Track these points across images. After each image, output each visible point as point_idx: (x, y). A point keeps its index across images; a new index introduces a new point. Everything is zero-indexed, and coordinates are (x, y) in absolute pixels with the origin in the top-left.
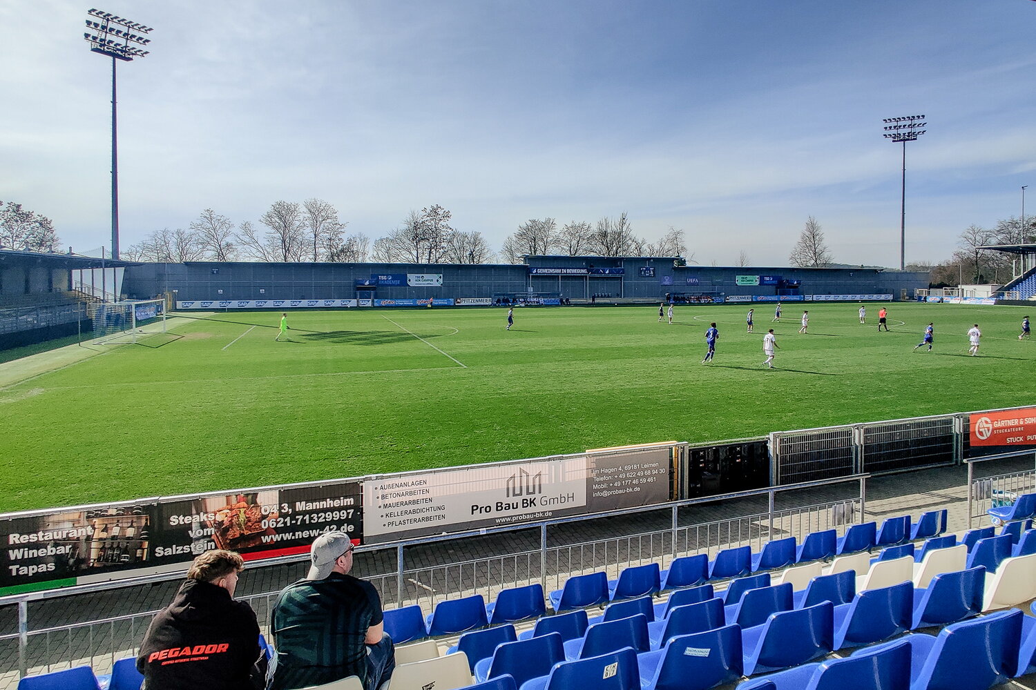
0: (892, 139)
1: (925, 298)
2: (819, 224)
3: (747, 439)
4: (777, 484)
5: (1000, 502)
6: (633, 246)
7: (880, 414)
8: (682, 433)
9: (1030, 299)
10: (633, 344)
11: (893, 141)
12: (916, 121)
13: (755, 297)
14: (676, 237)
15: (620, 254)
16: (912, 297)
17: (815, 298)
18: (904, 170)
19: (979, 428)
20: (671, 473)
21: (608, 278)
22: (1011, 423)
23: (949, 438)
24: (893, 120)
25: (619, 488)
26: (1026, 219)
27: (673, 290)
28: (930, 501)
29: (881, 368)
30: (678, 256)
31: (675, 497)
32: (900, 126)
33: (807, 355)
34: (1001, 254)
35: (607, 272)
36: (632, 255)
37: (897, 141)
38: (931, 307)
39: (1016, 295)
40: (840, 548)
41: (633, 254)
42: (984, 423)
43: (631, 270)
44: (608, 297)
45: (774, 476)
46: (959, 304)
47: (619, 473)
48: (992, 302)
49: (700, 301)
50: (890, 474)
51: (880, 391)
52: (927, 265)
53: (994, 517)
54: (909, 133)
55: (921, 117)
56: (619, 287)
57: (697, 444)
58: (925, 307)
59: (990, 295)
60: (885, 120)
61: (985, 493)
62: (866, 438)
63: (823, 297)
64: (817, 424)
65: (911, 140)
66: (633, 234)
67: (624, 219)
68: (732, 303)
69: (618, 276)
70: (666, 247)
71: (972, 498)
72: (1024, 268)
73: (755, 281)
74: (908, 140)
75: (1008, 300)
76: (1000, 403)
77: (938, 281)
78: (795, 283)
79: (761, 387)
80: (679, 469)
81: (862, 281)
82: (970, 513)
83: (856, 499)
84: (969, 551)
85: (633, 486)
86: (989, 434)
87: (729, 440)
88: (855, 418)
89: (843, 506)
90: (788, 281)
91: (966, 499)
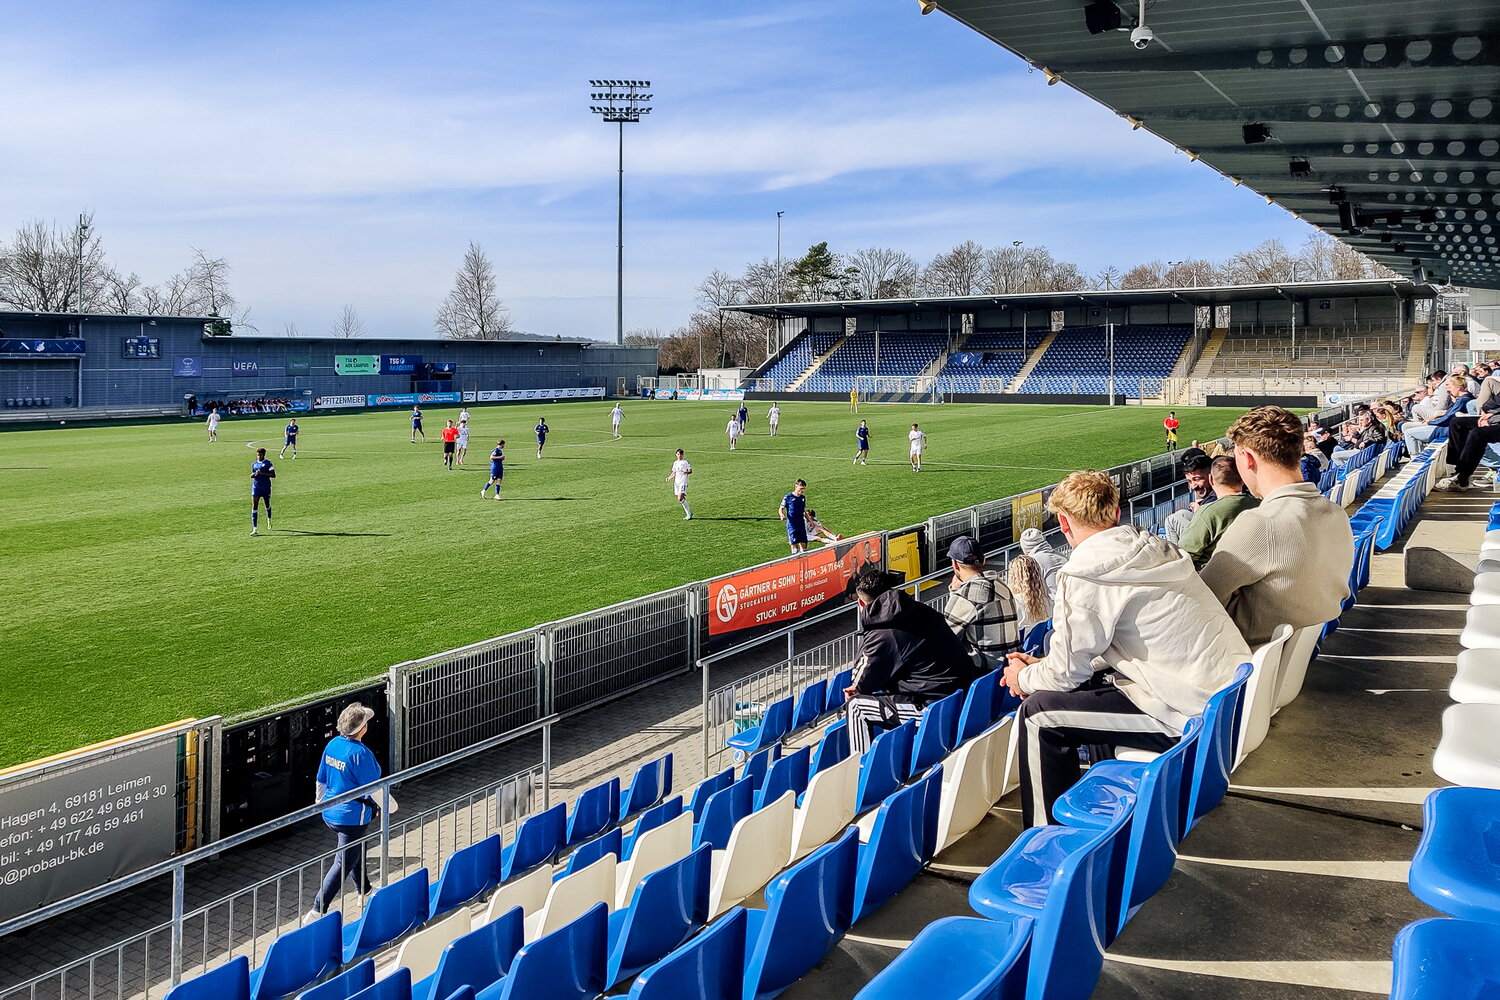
0: (602, 116)
1: (653, 392)
2: (488, 259)
3: (350, 685)
4: (403, 768)
5: (746, 722)
6: (108, 291)
7: (585, 599)
8: (213, 696)
9: (788, 390)
10: (102, 513)
11: (606, 120)
12: (639, 91)
13: (372, 398)
14: (209, 274)
15: (77, 308)
16: (633, 392)
17: (481, 396)
18: (621, 171)
19: (721, 603)
20: (181, 793)
21: (41, 363)
22: (760, 589)
23: (680, 626)
24: (604, 84)
25: (48, 856)
26: (782, 264)
27: (202, 386)
28: (653, 742)
29: (584, 518)
30: (215, 315)
31: (190, 842)
32: (615, 96)
33: (464, 506)
34: (751, 318)
35: (41, 348)
36: (106, 311)
37: (611, 120)
38: (660, 407)
39: (770, 384)
40: (506, 869)
41: (106, 304)
42: (727, 595)
43: (104, 343)
44: (43, 405)
45: (398, 752)
46: (699, 401)
47: (49, 819)
48: (740, 396)
49: (260, 408)
50: (595, 708)
51: (585, 560)
52: (655, 336)
53: (737, 750)
54: (627, 109)
55: (645, 85)
56: (72, 384)
57: (247, 714)
58: (653, 407)
59: (739, 384)
60: (592, 82)
61: (725, 714)
62: (557, 648)
63: (494, 395)
64: (479, 636)
65: (631, 121)
66: (108, 262)
67: (85, 228)
68: (328, 412)
69: (67, 356)
70: (188, 295)
71: (709, 724)
72: (781, 341)
73: (372, 365)
74: (627, 120)
75: (762, 392)
76: (750, 558)
77: (669, 363)
78: (447, 368)
79: (378, 578)
80: (201, 778)
81: (558, 365)
82: (707, 750)
83: (536, 767)
84: (696, 820)
85: (86, 842)
86: (733, 612)
87: (312, 696)
88: (541, 615)
89: (512, 787)
90: (432, 365)
91: (700, 728)
